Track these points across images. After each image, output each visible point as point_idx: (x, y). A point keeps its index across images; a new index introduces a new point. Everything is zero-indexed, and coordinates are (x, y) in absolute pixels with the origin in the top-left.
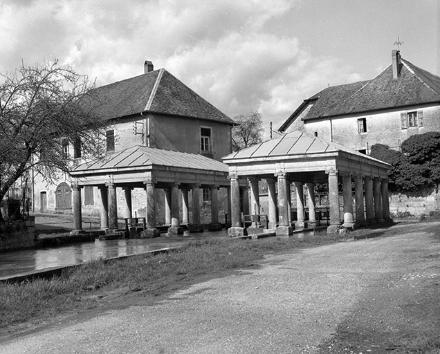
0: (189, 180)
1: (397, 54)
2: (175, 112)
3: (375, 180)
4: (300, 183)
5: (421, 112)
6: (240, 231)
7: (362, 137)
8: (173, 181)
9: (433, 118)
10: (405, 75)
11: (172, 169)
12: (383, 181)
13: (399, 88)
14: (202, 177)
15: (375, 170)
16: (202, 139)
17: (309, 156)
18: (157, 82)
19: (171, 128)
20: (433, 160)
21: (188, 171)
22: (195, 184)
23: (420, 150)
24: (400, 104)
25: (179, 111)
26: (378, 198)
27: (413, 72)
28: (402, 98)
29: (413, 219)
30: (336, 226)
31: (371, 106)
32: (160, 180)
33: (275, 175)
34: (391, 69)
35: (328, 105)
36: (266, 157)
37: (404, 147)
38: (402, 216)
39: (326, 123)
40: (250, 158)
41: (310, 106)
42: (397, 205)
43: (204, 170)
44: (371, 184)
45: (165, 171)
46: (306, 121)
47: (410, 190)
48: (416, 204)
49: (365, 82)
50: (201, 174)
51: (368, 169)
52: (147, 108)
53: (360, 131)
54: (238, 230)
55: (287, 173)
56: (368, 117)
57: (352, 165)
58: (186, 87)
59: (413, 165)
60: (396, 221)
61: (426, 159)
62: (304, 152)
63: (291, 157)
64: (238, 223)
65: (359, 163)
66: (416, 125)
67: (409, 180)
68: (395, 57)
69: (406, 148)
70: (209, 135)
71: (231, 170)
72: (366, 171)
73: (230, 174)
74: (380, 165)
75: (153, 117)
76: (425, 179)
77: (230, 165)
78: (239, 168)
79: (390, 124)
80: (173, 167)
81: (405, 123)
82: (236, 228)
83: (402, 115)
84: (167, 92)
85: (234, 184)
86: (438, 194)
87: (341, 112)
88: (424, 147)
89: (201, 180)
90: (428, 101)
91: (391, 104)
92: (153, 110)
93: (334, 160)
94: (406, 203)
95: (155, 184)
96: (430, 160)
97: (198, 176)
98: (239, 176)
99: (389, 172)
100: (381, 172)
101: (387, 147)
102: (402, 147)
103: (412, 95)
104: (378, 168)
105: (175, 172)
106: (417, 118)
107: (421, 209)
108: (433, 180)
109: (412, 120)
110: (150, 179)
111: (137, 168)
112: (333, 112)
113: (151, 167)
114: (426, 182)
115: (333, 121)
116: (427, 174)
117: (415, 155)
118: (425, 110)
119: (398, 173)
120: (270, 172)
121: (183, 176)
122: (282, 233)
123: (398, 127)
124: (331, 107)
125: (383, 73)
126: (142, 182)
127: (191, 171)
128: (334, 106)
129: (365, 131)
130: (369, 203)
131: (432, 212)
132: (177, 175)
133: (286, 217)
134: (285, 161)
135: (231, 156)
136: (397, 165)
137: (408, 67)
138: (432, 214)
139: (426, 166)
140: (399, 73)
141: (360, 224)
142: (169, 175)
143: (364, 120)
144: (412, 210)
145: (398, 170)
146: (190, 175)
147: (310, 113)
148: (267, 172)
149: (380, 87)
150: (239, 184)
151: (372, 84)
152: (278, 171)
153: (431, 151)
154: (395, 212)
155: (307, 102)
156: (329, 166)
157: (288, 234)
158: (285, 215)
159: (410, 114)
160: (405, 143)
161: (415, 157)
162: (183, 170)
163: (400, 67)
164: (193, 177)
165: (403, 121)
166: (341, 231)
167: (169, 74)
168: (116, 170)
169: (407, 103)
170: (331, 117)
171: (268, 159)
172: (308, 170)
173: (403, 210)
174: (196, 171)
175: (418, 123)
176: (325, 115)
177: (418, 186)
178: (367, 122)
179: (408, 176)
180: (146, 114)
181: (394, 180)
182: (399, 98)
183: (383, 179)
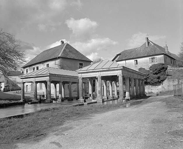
0: (67, 80)
1: (147, 38)
2: (70, 57)
3: (139, 80)
4: (111, 81)
5: (156, 58)
6: (83, 100)
7: (136, 66)
8: (59, 80)
9: (160, 60)
10: (150, 45)
11: (59, 76)
12: (142, 80)
13: (149, 50)
14: (73, 79)
15: (139, 76)
16: (80, 67)
17: (110, 69)
18: (64, 47)
19: (68, 63)
20: (161, 73)
21: (66, 76)
22: (70, 82)
23: (156, 70)
24: (149, 55)
25: (71, 57)
26: (140, 87)
27: (153, 44)
28: (149, 53)
29: (154, 94)
30: (121, 99)
31: (139, 56)
32: (53, 80)
33: (97, 77)
34: (145, 44)
35: (125, 56)
36: (93, 70)
37: (151, 68)
38: (149, 93)
39: (124, 62)
40: (87, 70)
41: (119, 56)
42: (148, 89)
43: (73, 76)
44: (137, 81)
45: (56, 76)
46: (117, 61)
47: (152, 84)
48: (155, 89)
49: (137, 48)
50: (72, 78)
51: (137, 75)
52: (59, 56)
53: (135, 64)
54: (82, 100)
55: (102, 76)
56: (138, 60)
57: (130, 73)
58: (75, 49)
59: (154, 75)
60: (147, 95)
61: (159, 73)
62: (108, 68)
63: (103, 70)
64: (82, 97)
65: (132, 72)
66: (154, 62)
67: (152, 80)
68: (147, 39)
69: (151, 69)
70: (82, 65)
71: (80, 75)
72: (136, 76)
73: (79, 77)
74: (141, 74)
75: (61, 59)
76: (158, 80)
77: (79, 73)
78: (83, 74)
79: (145, 62)
80: (59, 75)
81: (150, 61)
82: (81, 99)
83: (149, 58)
84: (67, 50)
85: (81, 81)
86: (163, 85)
87: (129, 58)
88: (158, 68)
89: (72, 80)
90: (158, 54)
91: (146, 55)
92: (62, 56)
93: (121, 71)
94: (151, 89)
95: (51, 81)
96: (160, 73)
97: (71, 79)
98: (82, 78)
99: (145, 77)
100: (142, 77)
101: (144, 69)
102: (149, 69)
103: (153, 52)
104: (141, 75)
105: (60, 77)
106: (155, 60)
107: (156, 91)
108: (161, 80)
109: (153, 60)
110: (49, 79)
111: (44, 75)
112: (126, 58)
113: (49, 75)
114: (158, 81)
115: (126, 61)
116: (159, 78)
117: (154, 71)
118: (157, 57)
119: (148, 78)
120: (95, 76)
121: (64, 78)
122: (100, 102)
123: (148, 63)
124: (126, 57)
125: (143, 45)
126: (46, 81)
127: (68, 77)
128: (127, 56)
129: (137, 64)
130: (137, 88)
131: (161, 92)
132: (62, 78)
133: (101, 95)
134: (101, 71)
135: (79, 70)
136: (148, 75)
137: (151, 43)
138: (160, 92)
139: (158, 75)
140: (148, 45)
141: (132, 97)
142: (58, 78)
143: (137, 61)
144: (153, 91)
145: (148, 77)
146: (67, 78)
147: (118, 59)
148: (93, 76)
149: (142, 50)
150: (83, 81)
151: (139, 49)
152: (98, 75)
153: (160, 70)
154: (147, 92)
155: (118, 55)
156: (119, 73)
157: (102, 102)
158: (101, 94)
159: (152, 58)
160: (151, 67)
161: (155, 72)
162: (64, 76)
163: (149, 43)
164: (69, 79)
165: (150, 60)
166: (124, 101)
167: (69, 45)
168: (36, 76)
169: (151, 54)
170: (125, 60)
171: (94, 71)
172: (110, 75)
173: (150, 91)
174: (70, 77)
175: (155, 61)
176: (123, 59)
177: (156, 82)
178: (138, 61)
179: (152, 79)
180: (59, 58)
181: (147, 80)
182: (148, 53)
183: (143, 79)
